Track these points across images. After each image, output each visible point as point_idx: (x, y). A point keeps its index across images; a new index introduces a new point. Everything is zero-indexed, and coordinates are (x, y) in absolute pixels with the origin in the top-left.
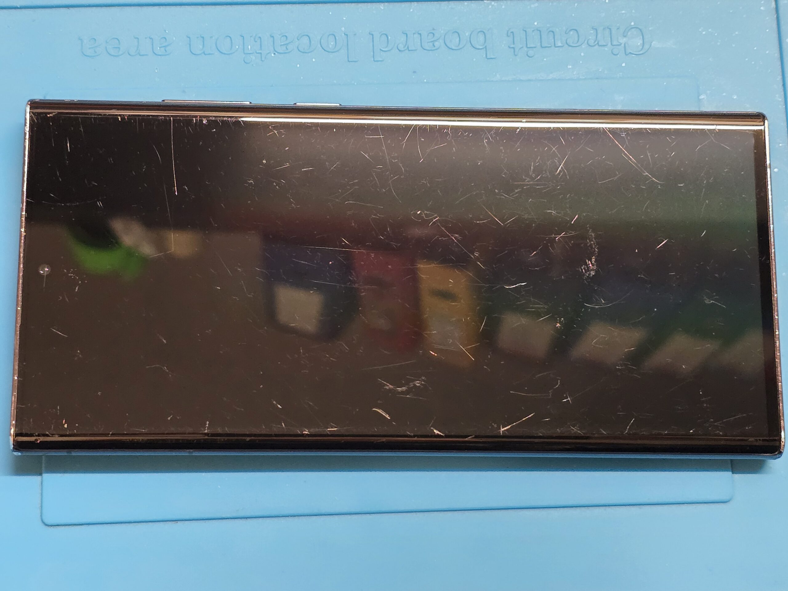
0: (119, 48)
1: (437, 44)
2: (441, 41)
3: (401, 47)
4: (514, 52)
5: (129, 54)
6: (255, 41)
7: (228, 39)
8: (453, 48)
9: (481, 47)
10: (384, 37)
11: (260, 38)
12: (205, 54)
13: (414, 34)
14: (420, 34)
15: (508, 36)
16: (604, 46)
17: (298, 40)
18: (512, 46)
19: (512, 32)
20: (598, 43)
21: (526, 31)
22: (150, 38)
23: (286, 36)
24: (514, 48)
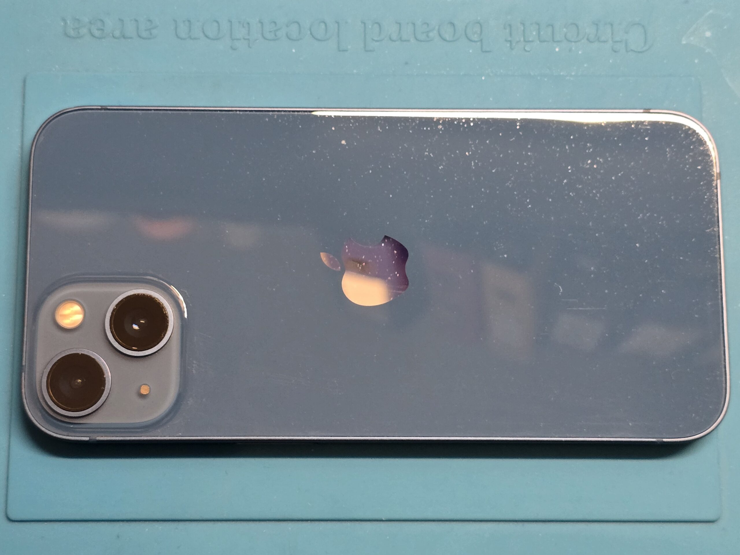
0: (102, 30)
1: (431, 34)
2: (435, 32)
3: (394, 37)
4: (511, 45)
5: (113, 36)
6: (243, 27)
7: (215, 24)
8: (448, 39)
9: (476, 40)
10: (376, 26)
11: (248, 24)
12: (191, 39)
13: (408, 23)
14: (414, 24)
15: (505, 28)
16: (604, 42)
17: (287, 26)
18: (509, 39)
19: (510, 26)
20: (598, 38)
21: (523, 24)
22: (136, 21)
23: (275, 23)
24: (510, 41)
